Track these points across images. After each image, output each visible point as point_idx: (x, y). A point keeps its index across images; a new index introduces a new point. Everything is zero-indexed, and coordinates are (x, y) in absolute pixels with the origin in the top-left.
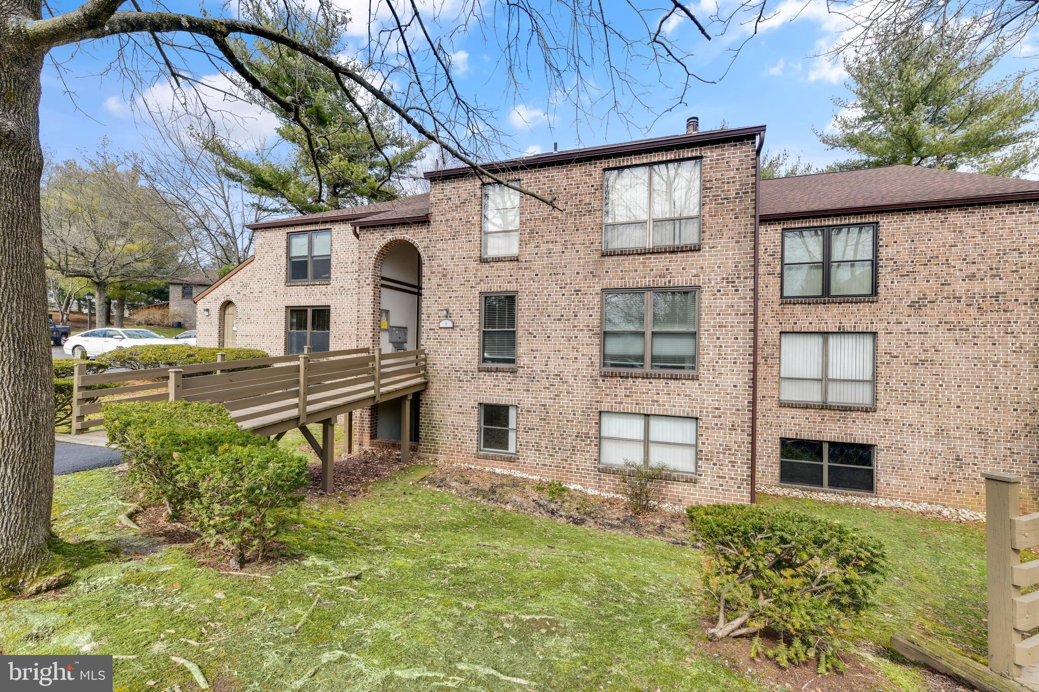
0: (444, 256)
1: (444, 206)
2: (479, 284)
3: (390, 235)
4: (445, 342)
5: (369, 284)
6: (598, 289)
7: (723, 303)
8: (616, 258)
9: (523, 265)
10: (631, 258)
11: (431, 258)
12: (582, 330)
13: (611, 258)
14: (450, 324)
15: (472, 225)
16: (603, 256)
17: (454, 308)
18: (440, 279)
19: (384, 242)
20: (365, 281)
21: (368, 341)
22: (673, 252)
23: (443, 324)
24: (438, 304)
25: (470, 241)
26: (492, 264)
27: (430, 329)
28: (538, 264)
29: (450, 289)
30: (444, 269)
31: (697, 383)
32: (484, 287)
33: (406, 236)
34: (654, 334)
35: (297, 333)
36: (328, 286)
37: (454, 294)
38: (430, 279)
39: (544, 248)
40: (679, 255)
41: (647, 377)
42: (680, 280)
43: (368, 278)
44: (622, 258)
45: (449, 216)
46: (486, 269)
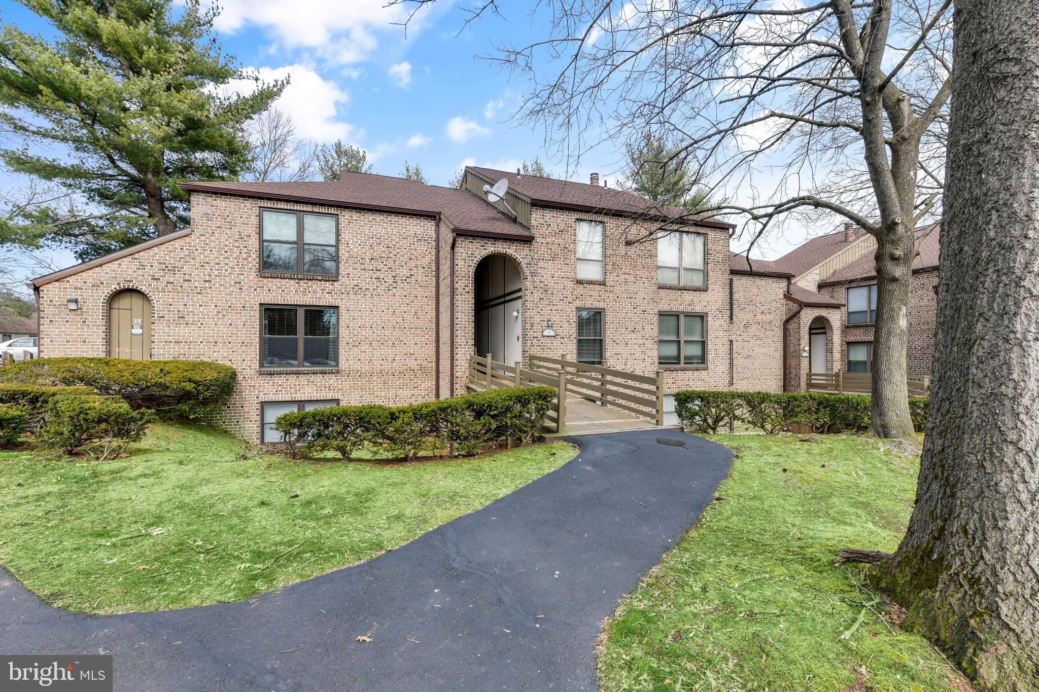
0: (545, 274)
1: (544, 230)
2: (575, 300)
3: (491, 248)
4: (548, 349)
5: (469, 292)
6: (656, 311)
7: (718, 323)
8: (666, 290)
9: (608, 288)
10: (674, 291)
11: (533, 274)
12: (647, 339)
13: (663, 290)
14: (553, 333)
15: (569, 251)
16: (659, 288)
17: (555, 318)
18: (542, 294)
19: (485, 253)
20: (464, 289)
21: (470, 348)
22: (695, 290)
23: (546, 333)
24: (541, 315)
25: (568, 264)
26: (585, 285)
27: (534, 337)
28: (618, 289)
29: (551, 303)
30: (546, 285)
31: (706, 372)
32: (578, 303)
33: (508, 250)
34: (685, 341)
35: (269, 338)
36: (336, 284)
37: (554, 308)
38: (532, 293)
39: (622, 277)
40: (698, 292)
41: (683, 370)
42: (698, 309)
43: (467, 286)
44: (669, 291)
45: (549, 240)
46: (580, 289)
